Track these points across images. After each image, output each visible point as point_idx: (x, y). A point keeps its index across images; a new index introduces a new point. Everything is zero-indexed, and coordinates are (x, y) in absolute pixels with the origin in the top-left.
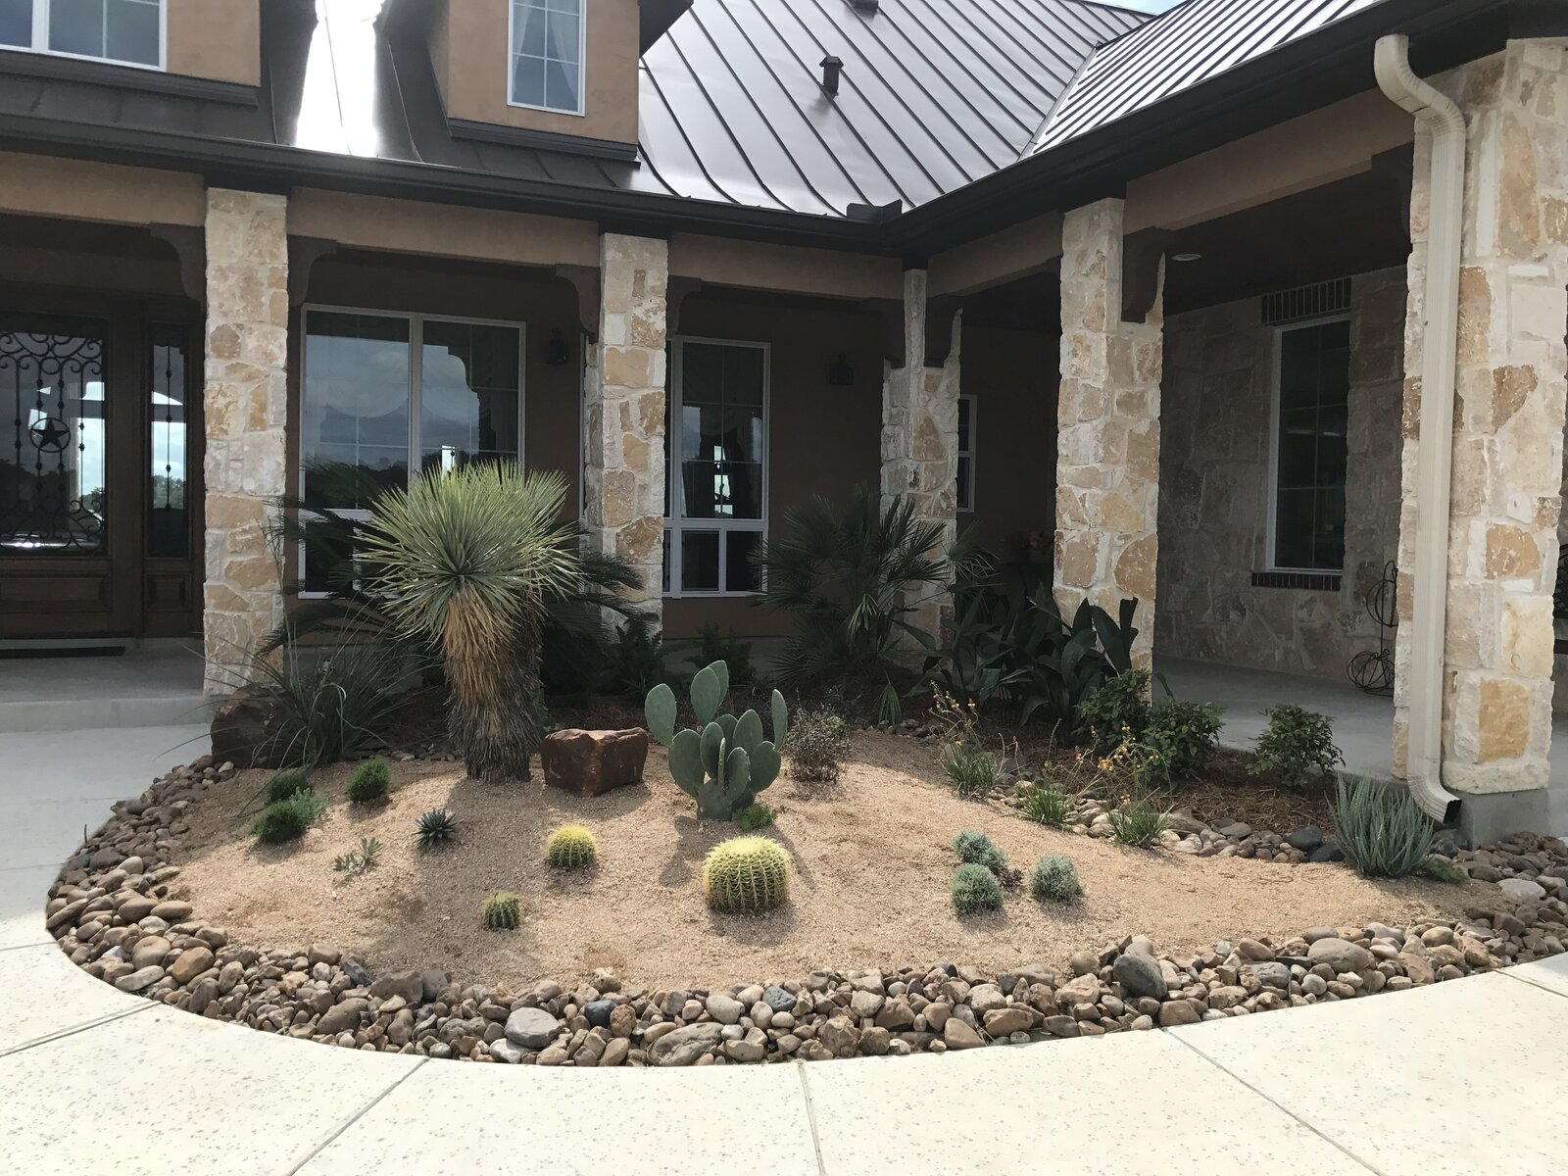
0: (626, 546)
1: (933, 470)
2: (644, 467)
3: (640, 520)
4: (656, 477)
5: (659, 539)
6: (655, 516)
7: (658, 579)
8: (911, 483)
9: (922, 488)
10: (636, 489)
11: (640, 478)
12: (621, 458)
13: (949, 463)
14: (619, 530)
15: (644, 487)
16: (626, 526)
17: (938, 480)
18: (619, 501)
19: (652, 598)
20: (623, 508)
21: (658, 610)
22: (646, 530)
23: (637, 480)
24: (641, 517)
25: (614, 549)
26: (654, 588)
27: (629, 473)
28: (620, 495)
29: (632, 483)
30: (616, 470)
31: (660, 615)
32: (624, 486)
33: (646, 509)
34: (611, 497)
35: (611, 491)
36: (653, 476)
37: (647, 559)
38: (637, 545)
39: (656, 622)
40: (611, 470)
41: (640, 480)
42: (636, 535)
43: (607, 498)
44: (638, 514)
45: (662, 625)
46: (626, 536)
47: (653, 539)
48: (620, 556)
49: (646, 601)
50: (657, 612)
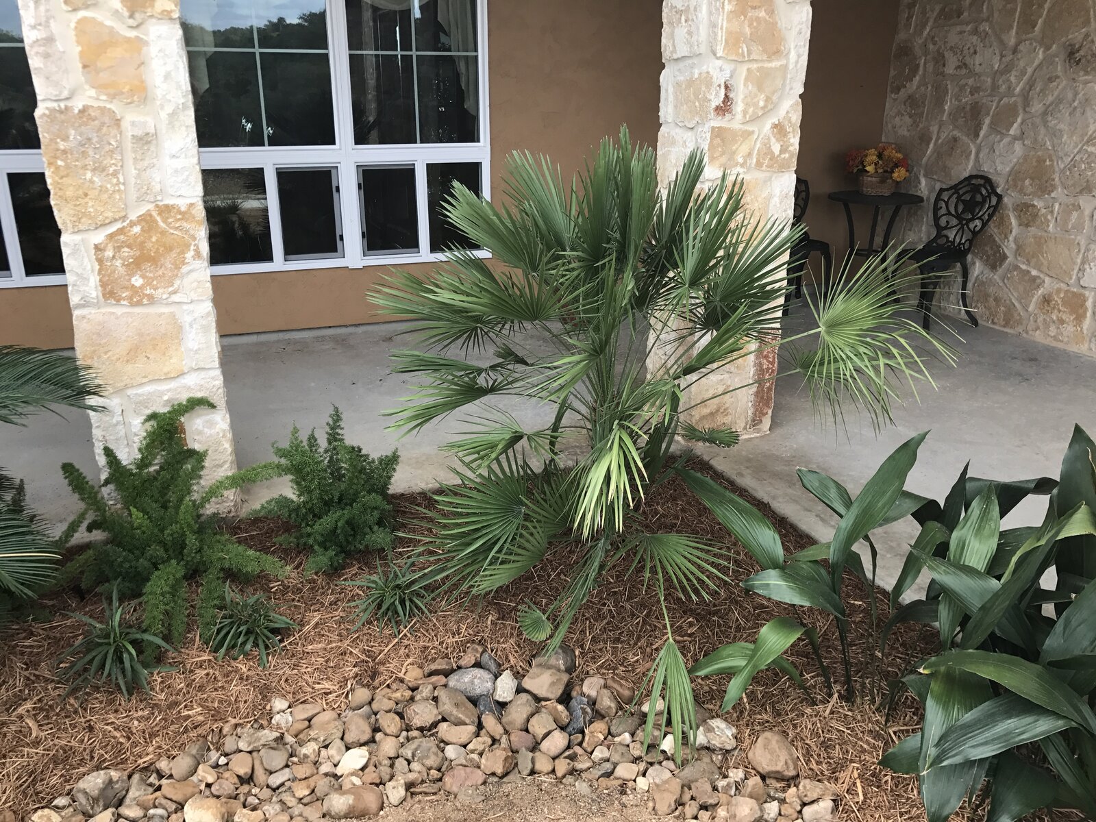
0: (121, 270)
1: (760, 80)
2: (140, 94)
3: (148, 214)
4: (173, 115)
5: (198, 254)
6: (182, 204)
7: (205, 328)
8: (717, 109)
9: (739, 117)
10: (128, 145)
11: (134, 120)
12: (76, 76)
13: (791, 66)
14: (99, 237)
15: (146, 141)
16: (118, 225)
17: (768, 99)
18: (89, 175)
19: (198, 369)
20: (102, 189)
21: (215, 389)
22: (163, 233)
23: (125, 124)
24: (151, 207)
25: (94, 280)
26: (199, 349)
27: (103, 110)
28: (89, 161)
29: (114, 131)
30: (69, 104)
31: (219, 398)
32: (95, 140)
33: (158, 188)
34: (67, 167)
35: (65, 152)
36: (163, 115)
37: (175, 292)
38: (147, 266)
39: (213, 413)
40: (55, 105)
41: (133, 124)
42: (142, 245)
43: (58, 168)
44: (140, 199)
45: (228, 416)
46: (118, 249)
47: (183, 252)
48: (110, 292)
49: (185, 376)
50: (212, 394)
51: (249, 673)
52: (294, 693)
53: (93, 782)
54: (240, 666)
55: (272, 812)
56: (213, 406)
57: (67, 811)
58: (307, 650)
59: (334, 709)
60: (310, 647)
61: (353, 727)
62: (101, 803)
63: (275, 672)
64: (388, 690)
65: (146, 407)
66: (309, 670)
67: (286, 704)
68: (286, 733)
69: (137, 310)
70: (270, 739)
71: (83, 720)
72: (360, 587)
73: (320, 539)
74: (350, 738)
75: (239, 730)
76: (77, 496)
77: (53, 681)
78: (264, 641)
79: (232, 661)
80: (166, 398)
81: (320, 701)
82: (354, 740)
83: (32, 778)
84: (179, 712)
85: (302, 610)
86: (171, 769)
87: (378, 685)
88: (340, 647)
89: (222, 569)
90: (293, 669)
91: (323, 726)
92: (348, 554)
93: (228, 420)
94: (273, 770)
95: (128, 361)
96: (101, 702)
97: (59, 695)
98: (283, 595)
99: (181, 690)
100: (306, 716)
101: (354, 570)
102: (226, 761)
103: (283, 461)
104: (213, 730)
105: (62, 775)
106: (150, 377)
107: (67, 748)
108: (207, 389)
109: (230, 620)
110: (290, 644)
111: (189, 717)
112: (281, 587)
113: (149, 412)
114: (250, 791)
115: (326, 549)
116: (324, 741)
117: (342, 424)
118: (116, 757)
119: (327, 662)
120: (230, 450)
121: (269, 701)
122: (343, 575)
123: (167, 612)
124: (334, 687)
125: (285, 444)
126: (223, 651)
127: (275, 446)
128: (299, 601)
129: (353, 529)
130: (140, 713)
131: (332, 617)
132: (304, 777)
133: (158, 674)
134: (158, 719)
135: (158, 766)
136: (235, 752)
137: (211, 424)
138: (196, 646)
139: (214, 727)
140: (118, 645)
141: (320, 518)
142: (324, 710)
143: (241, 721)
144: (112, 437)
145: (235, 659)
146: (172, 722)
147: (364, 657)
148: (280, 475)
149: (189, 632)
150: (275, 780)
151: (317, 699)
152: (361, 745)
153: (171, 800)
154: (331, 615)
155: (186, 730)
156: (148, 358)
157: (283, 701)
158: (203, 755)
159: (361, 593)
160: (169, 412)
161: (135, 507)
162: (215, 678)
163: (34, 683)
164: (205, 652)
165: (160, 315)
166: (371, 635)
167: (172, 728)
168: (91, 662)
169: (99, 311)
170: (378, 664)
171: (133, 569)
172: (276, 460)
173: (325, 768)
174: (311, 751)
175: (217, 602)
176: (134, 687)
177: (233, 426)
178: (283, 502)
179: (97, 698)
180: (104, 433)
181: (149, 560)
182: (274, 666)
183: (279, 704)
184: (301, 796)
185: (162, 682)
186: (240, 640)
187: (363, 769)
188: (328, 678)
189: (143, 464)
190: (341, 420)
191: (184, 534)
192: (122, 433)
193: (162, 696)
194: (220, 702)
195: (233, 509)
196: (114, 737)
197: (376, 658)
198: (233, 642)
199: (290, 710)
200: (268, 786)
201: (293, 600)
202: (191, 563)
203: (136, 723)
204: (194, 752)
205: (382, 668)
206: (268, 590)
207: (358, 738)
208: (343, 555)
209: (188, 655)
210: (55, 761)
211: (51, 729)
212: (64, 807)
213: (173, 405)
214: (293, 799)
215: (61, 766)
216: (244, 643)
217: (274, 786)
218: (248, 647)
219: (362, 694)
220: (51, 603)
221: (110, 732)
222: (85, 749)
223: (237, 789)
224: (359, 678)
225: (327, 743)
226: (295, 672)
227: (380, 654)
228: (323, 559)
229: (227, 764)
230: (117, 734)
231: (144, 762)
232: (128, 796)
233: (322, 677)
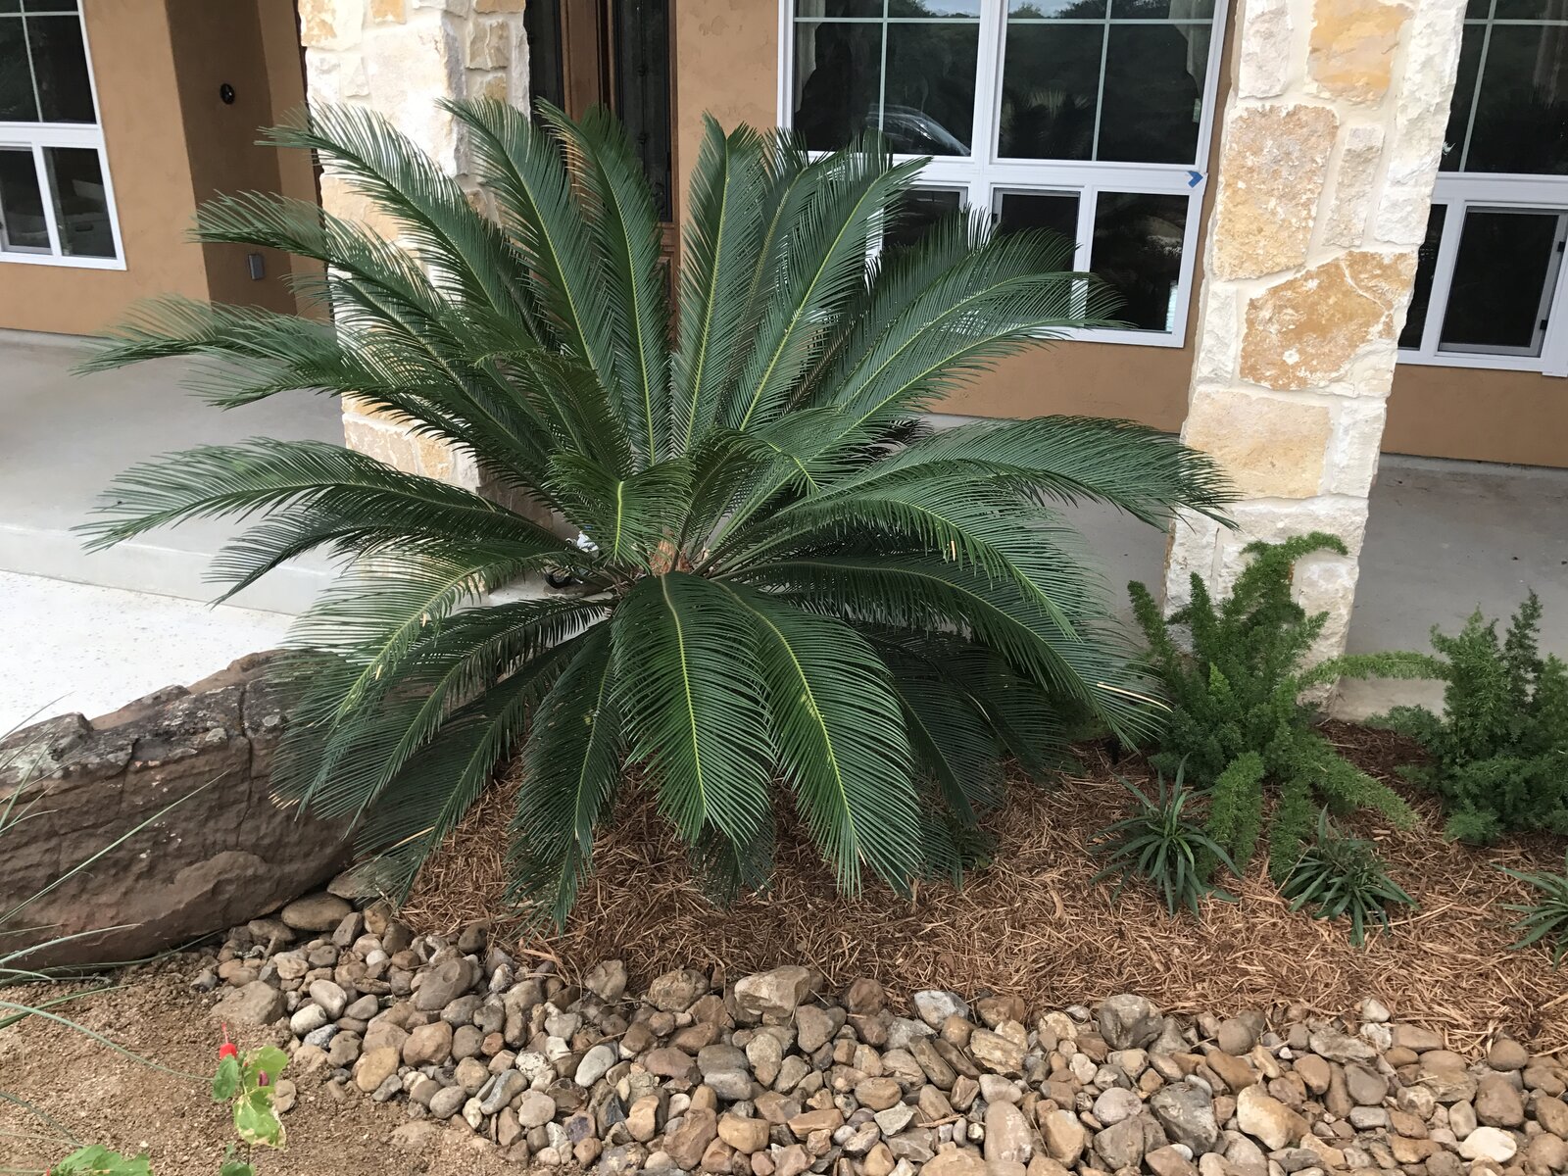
0: (1275, 339)
2: (1378, 89)
3: (1335, 265)
4: (1415, 122)
5: (1389, 326)
6: (1387, 253)
7: (1365, 439)
10: (1338, 163)
11: (1357, 126)
12: (1299, 62)
14: (1258, 290)
15: (1365, 159)
16: (1289, 276)
18: (1273, 203)
19: (1338, 494)
20: (1285, 224)
21: (1352, 528)
22: (1347, 293)
23: (1343, 134)
24: (1341, 254)
25: (1236, 347)
26: (1348, 466)
27: (1319, 112)
28: (1279, 185)
29: (1325, 143)
30: (1276, 103)
31: (1354, 542)
32: (1296, 154)
33: (1360, 226)
34: (1249, 190)
35: (1251, 170)
36: (1402, 121)
37: (1338, 380)
38: (1311, 337)
39: (1338, 561)
40: (1258, 105)
41: (1355, 133)
42: (1313, 307)
43: (1235, 192)
44: (1329, 243)
45: (1358, 570)
46: (1279, 309)
47: (1368, 324)
48: (1250, 369)
49: (1316, 501)
50: (1345, 534)
51: (1335, 946)
52: (1398, 1003)
53: (1130, 1006)
54: (1321, 931)
55: (1358, 1161)
56: (1343, 551)
57: (1084, 1027)
58: (1424, 948)
59: (1460, 1053)
60: (1431, 945)
61: (1495, 1095)
62: (1130, 1039)
63: (1373, 961)
64: (1554, 1062)
65: (1250, 532)
66: (1426, 978)
67: (1384, 1015)
68: (1382, 1057)
69: (1279, 397)
70: (1361, 1055)
71: (1112, 918)
72: (1525, 884)
73: (1476, 790)
74: (1488, 1107)
75: (1311, 1020)
76: (1141, 629)
77: (1083, 855)
78: (1362, 910)
79: (1310, 919)
80: (1280, 525)
81: (1439, 1032)
82: (1493, 1115)
83: (1050, 967)
84: (1234, 961)
85: (1422, 886)
86: (1218, 1032)
87: (1538, 1048)
88: (1479, 964)
89: (1313, 785)
90: (1401, 967)
91: (1442, 1070)
92: (1510, 828)
93: (1356, 576)
94: (1361, 1102)
95: (1245, 464)
96: (1135, 905)
97: (1088, 875)
98: (1392, 852)
99: (1239, 931)
100: (1415, 1044)
101: (1515, 854)
102: (1290, 1056)
103: (1446, 659)
104: (1275, 1006)
105: (1083, 979)
106: (1268, 493)
107: (1092, 946)
108: (1341, 526)
109: (1319, 862)
110: (1397, 927)
111: (1246, 973)
112: (1388, 839)
113: (1253, 539)
114: (1321, 1114)
115: (1479, 808)
116: (1444, 1094)
117: (1537, 623)
118: (1150, 985)
119: (1457, 976)
120: (1346, 618)
121: (1361, 998)
122: (1495, 855)
123: (1237, 819)
124: (1465, 1021)
125: (1454, 632)
126: (1302, 898)
127: (1436, 632)
128: (1417, 869)
129: (1529, 792)
130: (1183, 940)
131: (1470, 914)
132: (1408, 1133)
133: (1211, 898)
134: (1205, 958)
135: (1200, 1021)
136: (1301, 1049)
137: (1331, 575)
138: (1261, 879)
139: (1279, 1001)
140: (1171, 841)
141: (1475, 757)
142: (1445, 1048)
143: (1318, 1010)
144: (1194, 562)
145: (1315, 919)
146: (1225, 972)
147: (1520, 995)
148: (1427, 676)
149: (1254, 856)
150: (1365, 1117)
151: (1436, 1027)
152: (1504, 1127)
153: (1218, 1074)
154: (1468, 910)
155: (1240, 990)
156: (1274, 466)
157: (1382, 1009)
158: (1258, 1033)
159: (1524, 893)
160: (1283, 547)
161: (1215, 664)
162: (1284, 934)
163: (1061, 848)
164: (1272, 891)
165: (1307, 409)
166: (1536, 965)
167: (1224, 978)
168: (1141, 849)
169: (1230, 390)
170: (1543, 1014)
171: (1196, 746)
172: (1429, 651)
173: (1442, 1135)
174: (1424, 1101)
175: (1303, 830)
176: (1183, 904)
177: (1360, 586)
178: (1422, 718)
179: (1132, 899)
180: (1186, 554)
181: (1220, 741)
182: (1371, 951)
183: (1374, 1009)
184: (1404, 1160)
185: (1214, 911)
186: (1329, 895)
187: (1505, 1164)
188: (1457, 1004)
189: (1232, 608)
190: (1539, 616)
191: (1275, 722)
192: (1208, 560)
193: (1212, 930)
194: (1290, 969)
195: (1324, 703)
196: (1150, 958)
197: (1541, 1004)
198: (1316, 895)
199: (1388, 1024)
200: (1348, 1120)
201: (1409, 865)
202: (1273, 763)
203: (1177, 951)
204: (1249, 1023)
205: (1549, 1025)
206: (1369, 836)
207: (1499, 1115)
208: (1503, 826)
209: (1249, 887)
210: (1077, 955)
211: (1077, 915)
212: (1081, 1020)
213: (1290, 538)
214: (1389, 1158)
215: (1084, 967)
216: (1334, 902)
217: (1360, 1125)
218: (1339, 909)
219: (1512, 1051)
220: (1081, 754)
221: (1145, 949)
222: (1113, 958)
223: (1303, 1102)
224: (1508, 1023)
225: (1448, 1099)
226: (1404, 972)
227: (1548, 1001)
228: (1473, 821)
229: (1291, 1061)
230: (1155, 957)
231: (1184, 1008)
232: (1159, 1042)
233: (1446, 997)
